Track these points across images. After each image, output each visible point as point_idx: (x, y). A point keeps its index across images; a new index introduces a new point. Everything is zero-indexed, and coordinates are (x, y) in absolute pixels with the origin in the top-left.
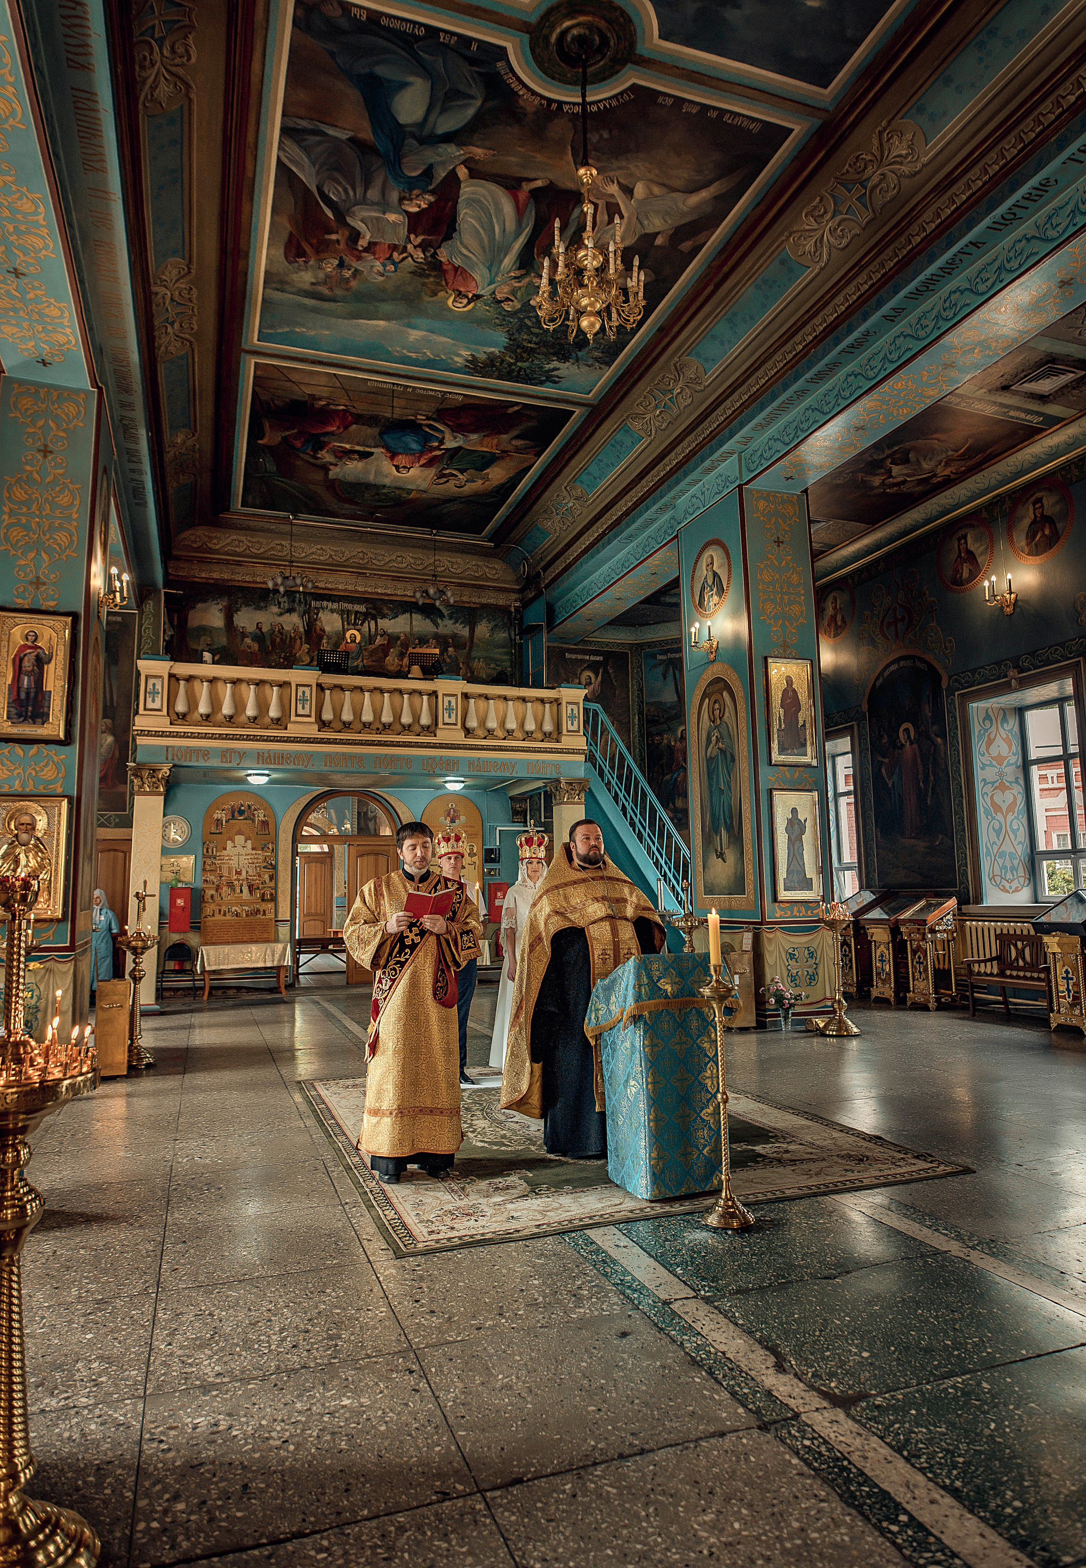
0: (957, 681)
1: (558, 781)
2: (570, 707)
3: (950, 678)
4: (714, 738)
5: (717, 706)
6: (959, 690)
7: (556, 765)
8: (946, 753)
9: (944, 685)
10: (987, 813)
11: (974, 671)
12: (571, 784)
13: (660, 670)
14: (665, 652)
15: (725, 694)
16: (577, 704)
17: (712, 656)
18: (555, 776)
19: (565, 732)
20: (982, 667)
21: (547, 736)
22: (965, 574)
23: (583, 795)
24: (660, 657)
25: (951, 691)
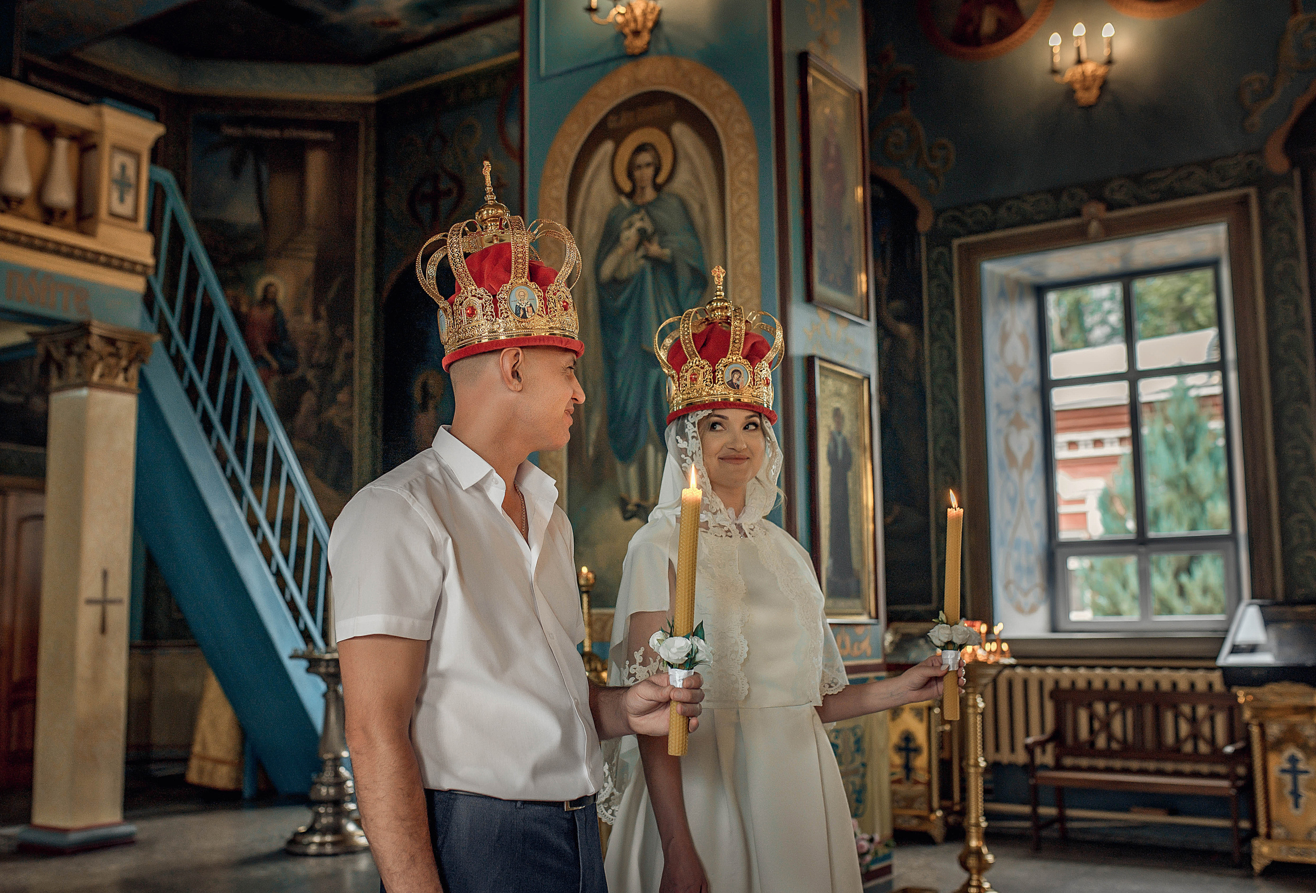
0: (954, 219)
1: (84, 329)
2: (120, 159)
3: (938, 213)
4: (629, 236)
5: (645, 158)
6: (958, 236)
7: (80, 290)
8: (919, 353)
9: (924, 223)
10: (1002, 467)
11: (994, 205)
12: (111, 341)
13: (226, 155)
14: (240, 122)
15: (679, 130)
16: (136, 155)
17: (640, 43)
18: (73, 314)
19: (103, 213)
20: (1017, 198)
21: (50, 215)
22: (988, 24)
23: (133, 372)
24: (230, 131)
25: (940, 238)
